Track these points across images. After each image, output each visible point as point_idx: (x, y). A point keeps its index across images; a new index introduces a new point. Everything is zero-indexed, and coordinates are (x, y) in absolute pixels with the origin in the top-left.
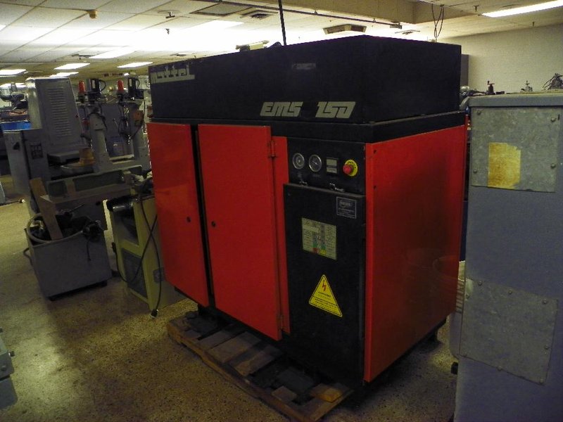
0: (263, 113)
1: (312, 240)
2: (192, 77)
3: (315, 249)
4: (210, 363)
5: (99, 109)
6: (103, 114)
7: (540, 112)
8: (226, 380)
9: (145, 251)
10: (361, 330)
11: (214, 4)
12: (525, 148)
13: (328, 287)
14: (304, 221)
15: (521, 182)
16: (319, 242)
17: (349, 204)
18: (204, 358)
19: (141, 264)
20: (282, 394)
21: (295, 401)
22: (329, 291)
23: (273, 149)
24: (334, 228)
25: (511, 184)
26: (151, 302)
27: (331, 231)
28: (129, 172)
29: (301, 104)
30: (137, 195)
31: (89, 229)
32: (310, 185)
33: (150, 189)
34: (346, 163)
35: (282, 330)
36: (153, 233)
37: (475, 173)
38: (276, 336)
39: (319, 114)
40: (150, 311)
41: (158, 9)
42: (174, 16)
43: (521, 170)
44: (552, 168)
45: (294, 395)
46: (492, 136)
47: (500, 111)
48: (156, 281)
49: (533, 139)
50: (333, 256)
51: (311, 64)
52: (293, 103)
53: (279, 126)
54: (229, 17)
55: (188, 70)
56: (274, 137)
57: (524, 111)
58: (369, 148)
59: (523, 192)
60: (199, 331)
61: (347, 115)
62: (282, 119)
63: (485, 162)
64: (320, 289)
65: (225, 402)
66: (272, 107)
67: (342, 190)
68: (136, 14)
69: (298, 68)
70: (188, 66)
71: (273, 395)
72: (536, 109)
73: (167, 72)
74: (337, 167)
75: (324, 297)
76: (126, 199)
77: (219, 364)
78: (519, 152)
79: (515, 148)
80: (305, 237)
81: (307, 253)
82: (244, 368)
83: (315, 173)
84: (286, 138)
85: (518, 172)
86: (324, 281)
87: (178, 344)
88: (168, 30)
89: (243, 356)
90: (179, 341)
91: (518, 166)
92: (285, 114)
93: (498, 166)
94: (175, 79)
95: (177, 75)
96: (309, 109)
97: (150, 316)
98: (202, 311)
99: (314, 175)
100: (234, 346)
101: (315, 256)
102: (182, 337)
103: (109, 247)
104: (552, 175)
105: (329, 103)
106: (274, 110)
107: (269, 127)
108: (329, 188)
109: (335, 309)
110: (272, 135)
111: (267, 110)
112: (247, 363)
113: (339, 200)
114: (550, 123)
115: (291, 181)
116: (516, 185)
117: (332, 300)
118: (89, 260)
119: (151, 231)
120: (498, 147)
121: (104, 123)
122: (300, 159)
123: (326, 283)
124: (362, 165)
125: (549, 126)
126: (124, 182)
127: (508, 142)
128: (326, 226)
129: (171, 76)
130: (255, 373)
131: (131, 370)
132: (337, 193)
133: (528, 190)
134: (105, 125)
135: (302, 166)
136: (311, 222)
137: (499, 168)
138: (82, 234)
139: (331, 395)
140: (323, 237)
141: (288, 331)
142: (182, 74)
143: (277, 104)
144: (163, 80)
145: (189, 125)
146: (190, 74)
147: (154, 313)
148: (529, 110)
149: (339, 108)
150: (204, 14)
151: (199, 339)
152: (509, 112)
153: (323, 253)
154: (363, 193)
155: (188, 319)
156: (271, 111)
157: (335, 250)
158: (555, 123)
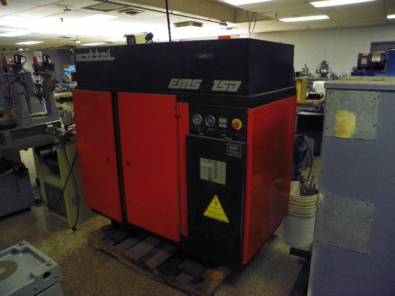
0: (170, 86)
1: (207, 172)
2: (113, 59)
3: (210, 179)
4: (124, 261)
5: (22, 78)
6: (25, 82)
7: (368, 93)
8: (138, 273)
9: (66, 184)
10: (241, 231)
11: (101, 2)
12: (358, 114)
13: (218, 203)
14: (202, 159)
15: (355, 134)
16: (212, 173)
17: (236, 148)
18: (119, 258)
19: (62, 194)
20: (183, 278)
21: (193, 282)
22: (219, 206)
23: (178, 111)
24: (224, 164)
25: (349, 136)
26: (71, 221)
27: (222, 166)
28: (52, 126)
29: (200, 81)
30: (60, 143)
31: (17, 169)
32: (205, 135)
33: (70, 138)
34: (233, 121)
35: (181, 235)
36: (72, 170)
37: (327, 129)
38: (177, 239)
39: (214, 88)
40: (70, 228)
41: (58, 4)
42: (70, 10)
43: (356, 127)
44: (374, 126)
45: (191, 278)
46: (338, 107)
47: (343, 91)
48: (74, 205)
49: (363, 109)
50: (223, 182)
51: (209, 55)
52: (194, 80)
53: (183, 95)
54: (109, 12)
55: (109, 53)
56: (179, 103)
57: (359, 92)
58: (251, 111)
59: (357, 140)
60: (113, 240)
61: (235, 90)
62: (185, 90)
63: (334, 122)
64: (212, 204)
65: (141, 288)
66: (178, 82)
67: (230, 139)
68: (40, 6)
69: (199, 57)
70: (109, 50)
71: (177, 279)
72: (365, 92)
73: (91, 54)
74: (227, 124)
75: (215, 210)
76: (50, 146)
77: (133, 261)
78: (355, 116)
79: (352, 114)
80: (202, 170)
81: (204, 181)
82: (152, 263)
83: (210, 127)
84: (188, 103)
85: (354, 128)
86: (216, 199)
87: (97, 250)
88: (62, 19)
89: (150, 254)
90: (98, 247)
91: (354, 125)
92: (188, 87)
93: (341, 124)
94: (98, 59)
95: (100, 56)
96: (207, 85)
97: (70, 231)
98: (115, 225)
99: (209, 129)
100: (142, 248)
101: (209, 183)
102: (100, 245)
103: (33, 181)
104: (374, 131)
105: (222, 81)
106: (180, 84)
107: (175, 96)
108: (221, 138)
109: (224, 218)
110: (177, 101)
111: (173, 84)
112: (154, 259)
113: (229, 145)
114: (374, 100)
115: (191, 132)
116: (352, 136)
117: (222, 212)
118: (18, 191)
119: (71, 168)
120: (342, 113)
121: (25, 88)
122: (199, 118)
123: (217, 201)
124: (245, 123)
125: (373, 101)
126: (48, 133)
127: (348, 110)
128: (219, 163)
129: (94, 57)
130: (160, 266)
131: (65, 271)
132: (226, 141)
133: (360, 139)
134: (26, 90)
135: (199, 123)
136: (207, 160)
137: (342, 125)
138: (12, 172)
139: (218, 275)
140: (216, 170)
141: (186, 234)
142: (104, 56)
143: (182, 80)
144: (87, 59)
145: (111, 93)
146: (111, 56)
147: (74, 229)
148: (362, 92)
149: (229, 84)
150: (92, 9)
151: (114, 245)
152: (349, 92)
153: (216, 181)
154: (246, 141)
155: (104, 231)
156: (177, 85)
157: (224, 179)
158: (377, 100)
